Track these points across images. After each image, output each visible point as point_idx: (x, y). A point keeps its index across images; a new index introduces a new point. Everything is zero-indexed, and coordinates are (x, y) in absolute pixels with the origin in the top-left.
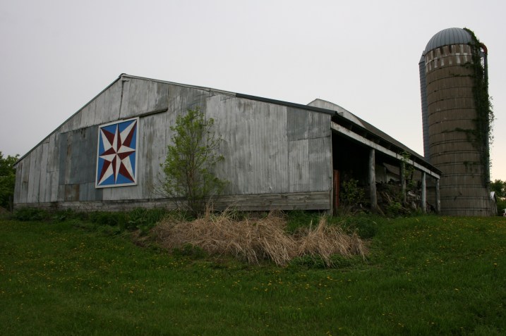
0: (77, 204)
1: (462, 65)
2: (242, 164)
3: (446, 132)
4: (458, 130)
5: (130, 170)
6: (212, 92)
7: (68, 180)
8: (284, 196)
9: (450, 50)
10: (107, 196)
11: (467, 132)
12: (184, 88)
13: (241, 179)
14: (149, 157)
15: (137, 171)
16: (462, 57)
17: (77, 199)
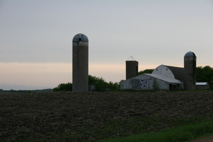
0: (136, 89)
1: (191, 61)
2: (161, 86)
3: (187, 74)
4: (189, 74)
5: (146, 85)
6: (157, 79)
7: (134, 86)
8: (165, 89)
9: (189, 58)
10: (142, 88)
11: (191, 74)
12: (154, 77)
13: (161, 87)
14: (149, 84)
15: (147, 86)
16: (191, 59)
17: (136, 88)
